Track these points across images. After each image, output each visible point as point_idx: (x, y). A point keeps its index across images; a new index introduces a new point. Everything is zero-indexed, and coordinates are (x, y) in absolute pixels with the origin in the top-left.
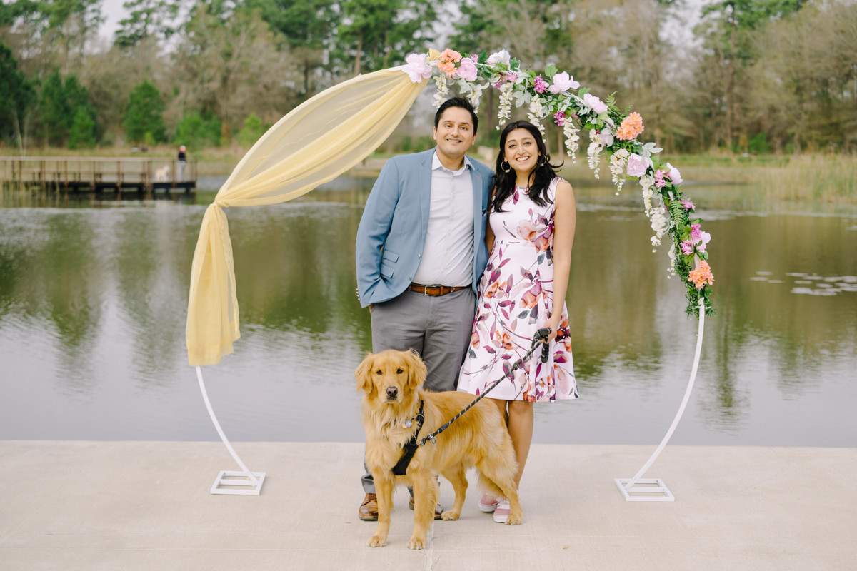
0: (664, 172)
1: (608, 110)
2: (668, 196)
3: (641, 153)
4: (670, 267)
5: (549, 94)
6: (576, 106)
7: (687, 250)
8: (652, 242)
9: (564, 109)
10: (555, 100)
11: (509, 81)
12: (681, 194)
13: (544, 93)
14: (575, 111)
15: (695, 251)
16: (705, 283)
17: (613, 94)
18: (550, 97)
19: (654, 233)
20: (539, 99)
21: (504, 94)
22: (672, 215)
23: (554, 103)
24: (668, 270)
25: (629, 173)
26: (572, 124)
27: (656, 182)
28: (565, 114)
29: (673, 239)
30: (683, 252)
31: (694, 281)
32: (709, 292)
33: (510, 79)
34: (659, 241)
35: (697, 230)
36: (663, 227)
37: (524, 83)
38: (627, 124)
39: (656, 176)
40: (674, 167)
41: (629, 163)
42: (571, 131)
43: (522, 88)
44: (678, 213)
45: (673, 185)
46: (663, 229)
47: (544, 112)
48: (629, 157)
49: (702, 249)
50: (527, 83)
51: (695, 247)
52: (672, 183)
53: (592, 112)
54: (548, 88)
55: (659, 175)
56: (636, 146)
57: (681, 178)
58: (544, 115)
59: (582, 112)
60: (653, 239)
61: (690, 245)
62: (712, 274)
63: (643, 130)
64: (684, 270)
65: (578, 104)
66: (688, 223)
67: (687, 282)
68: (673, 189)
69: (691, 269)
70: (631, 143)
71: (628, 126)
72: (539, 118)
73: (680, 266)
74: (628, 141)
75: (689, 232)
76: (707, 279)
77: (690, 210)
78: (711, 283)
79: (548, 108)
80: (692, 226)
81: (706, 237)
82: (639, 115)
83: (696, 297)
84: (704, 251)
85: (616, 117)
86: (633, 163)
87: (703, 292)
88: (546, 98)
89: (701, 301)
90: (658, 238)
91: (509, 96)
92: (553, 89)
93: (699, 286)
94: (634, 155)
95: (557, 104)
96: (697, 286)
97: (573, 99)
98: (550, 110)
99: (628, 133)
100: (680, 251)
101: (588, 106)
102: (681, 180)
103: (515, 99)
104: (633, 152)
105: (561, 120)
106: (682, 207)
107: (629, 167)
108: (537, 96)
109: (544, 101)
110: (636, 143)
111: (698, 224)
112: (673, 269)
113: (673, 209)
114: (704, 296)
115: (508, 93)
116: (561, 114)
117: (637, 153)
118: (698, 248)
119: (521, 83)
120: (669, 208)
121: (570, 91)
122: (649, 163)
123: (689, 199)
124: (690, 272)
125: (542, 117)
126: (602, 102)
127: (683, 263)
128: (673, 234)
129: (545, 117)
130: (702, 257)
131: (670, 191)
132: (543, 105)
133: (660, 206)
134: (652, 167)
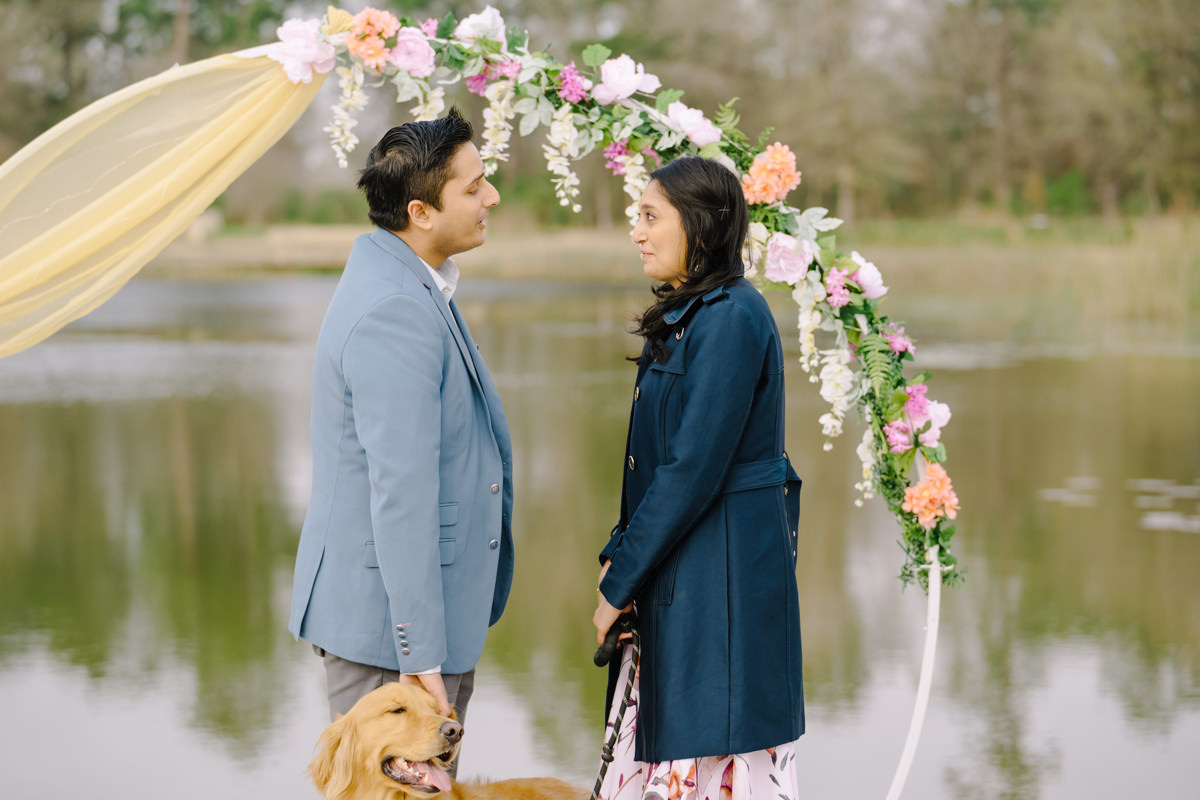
0: (846, 272)
1: (722, 139)
2: (856, 325)
3: (795, 231)
4: (862, 480)
5: (591, 104)
6: (652, 131)
7: (900, 441)
8: (822, 426)
9: (627, 133)
10: (606, 116)
11: (504, 78)
12: (883, 319)
13: (582, 102)
14: (648, 141)
15: (917, 444)
16: (940, 513)
17: (729, 104)
18: (596, 110)
19: (828, 407)
20: (571, 115)
21: (495, 104)
22: (864, 365)
23: (603, 124)
24: (858, 486)
25: (769, 275)
26: (643, 169)
27: (829, 295)
28: (628, 148)
29: (868, 418)
30: (889, 447)
31: (915, 511)
32: (949, 533)
33: (507, 71)
34: (838, 424)
35: (920, 398)
36: (848, 393)
37: (537, 81)
38: (763, 169)
39: (828, 280)
40: (867, 261)
41: (769, 255)
42: (640, 183)
43: (534, 90)
44: (879, 363)
45: (865, 301)
46: (847, 398)
47: (582, 144)
48: (770, 242)
49: (931, 439)
50: (544, 80)
51: (916, 437)
52: (864, 296)
53: (685, 143)
54: (589, 92)
55: (835, 278)
56: (784, 215)
57: (884, 285)
58: (581, 150)
59: (665, 143)
60: (826, 420)
61: (905, 431)
62: (953, 495)
63: (798, 181)
64: (894, 486)
65: (655, 126)
66: (900, 382)
67: (902, 512)
68: (867, 309)
69: (908, 485)
70: (772, 211)
71: (764, 174)
72: (569, 157)
73: (886, 478)
74: (766, 205)
75: (902, 402)
76: (943, 505)
77: (902, 355)
78: (952, 515)
79: (591, 136)
80: (909, 389)
81: (939, 413)
82: (786, 147)
83: (921, 545)
84: (935, 445)
85: (740, 153)
86: (777, 253)
87: (936, 534)
88: (586, 113)
89: (932, 553)
90: (836, 418)
91: (506, 110)
92: (601, 94)
93: (927, 522)
94: (780, 236)
95: (611, 125)
96: (921, 521)
97: (644, 115)
98: (594, 139)
99: (765, 189)
100: (884, 445)
101: (678, 130)
102: (884, 290)
103: (519, 117)
104: (777, 230)
105: (620, 159)
106: (886, 348)
107: (770, 265)
108: (567, 107)
109: (582, 119)
110: (783, 210)
111: (920, 386)
112: (868, 484)
113: (866, 353)
114: (937, 543)
115: (505, 102)
116: (618, 148)
117: (787, 232)
118: (922, 437)
119: (531, 82)
120: (860, 351)
121: (638, 97)
122: (812, 251)
123: (902, 330)
124: (908, 491)
125: (575, 154)
126: (708, 123)
127: (890, 470)
128: (868, 409)
129: (584, 154)
130: (933, 456)
131: (861, 313)
132: (579, 128)
133: (838, 347)
134: (819, 260)
